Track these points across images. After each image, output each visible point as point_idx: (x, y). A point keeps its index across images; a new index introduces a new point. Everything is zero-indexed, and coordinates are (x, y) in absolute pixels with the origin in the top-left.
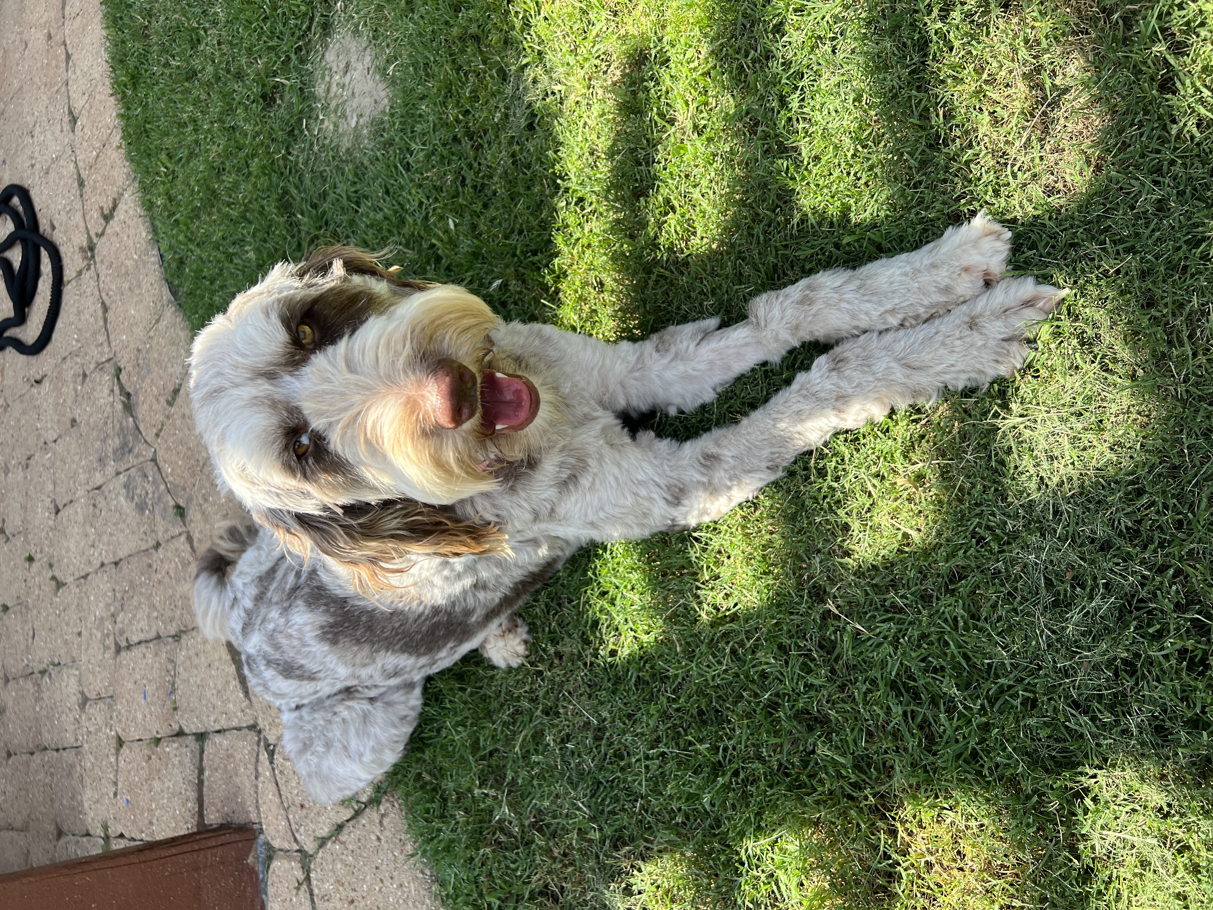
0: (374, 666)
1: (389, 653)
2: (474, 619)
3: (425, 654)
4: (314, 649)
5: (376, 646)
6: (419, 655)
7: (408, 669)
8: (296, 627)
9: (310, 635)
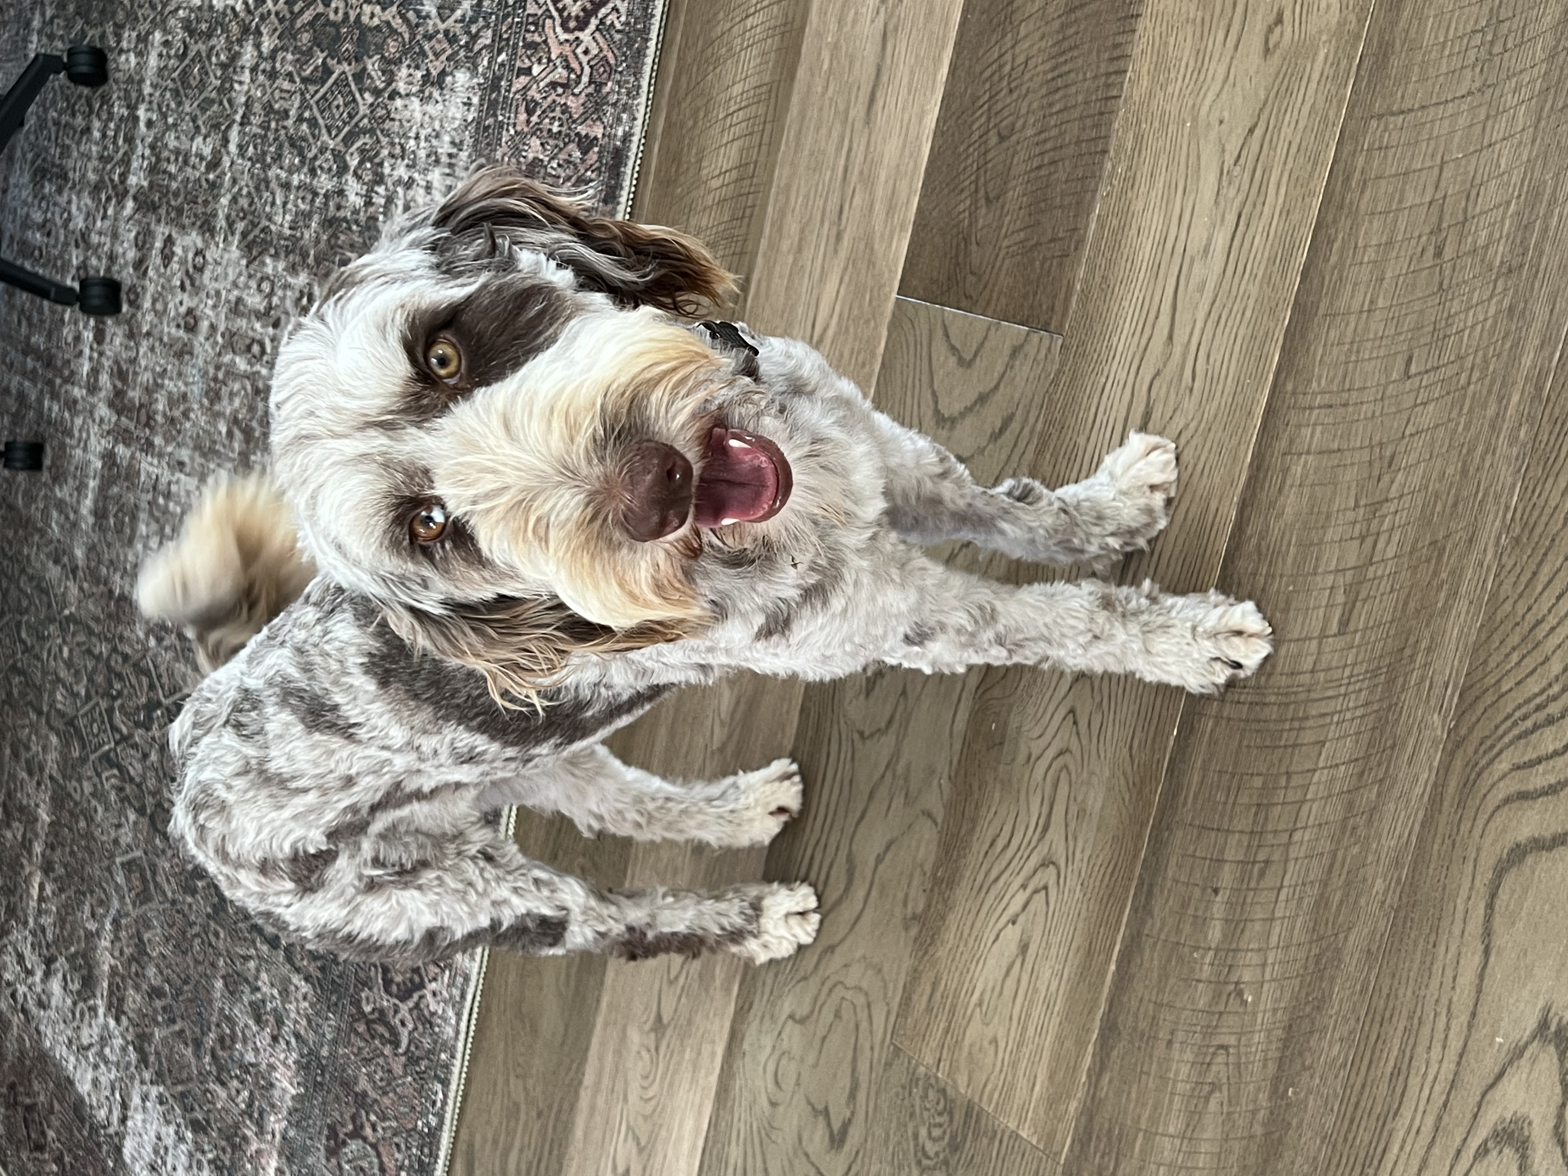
0: (439, 737)
1: (461, 728)
2: (589, 713)
3: (513, 744)
4: (356, 683)
5: (443, 712)
6: (506, 744)
7: (488, 757)
8: (337, 644)
9: (354, 660)
